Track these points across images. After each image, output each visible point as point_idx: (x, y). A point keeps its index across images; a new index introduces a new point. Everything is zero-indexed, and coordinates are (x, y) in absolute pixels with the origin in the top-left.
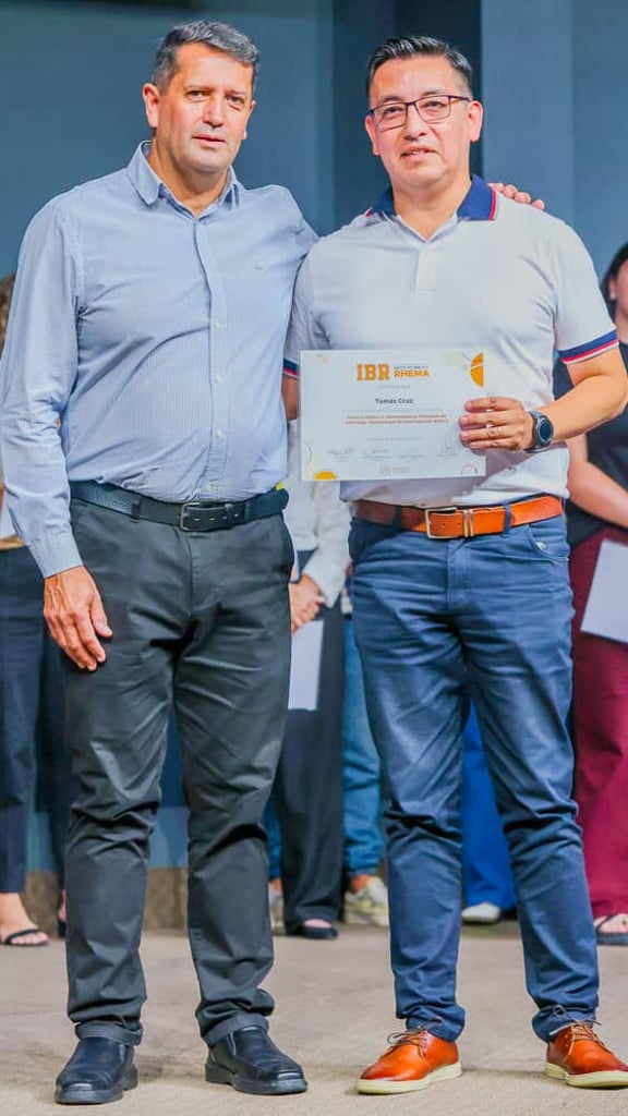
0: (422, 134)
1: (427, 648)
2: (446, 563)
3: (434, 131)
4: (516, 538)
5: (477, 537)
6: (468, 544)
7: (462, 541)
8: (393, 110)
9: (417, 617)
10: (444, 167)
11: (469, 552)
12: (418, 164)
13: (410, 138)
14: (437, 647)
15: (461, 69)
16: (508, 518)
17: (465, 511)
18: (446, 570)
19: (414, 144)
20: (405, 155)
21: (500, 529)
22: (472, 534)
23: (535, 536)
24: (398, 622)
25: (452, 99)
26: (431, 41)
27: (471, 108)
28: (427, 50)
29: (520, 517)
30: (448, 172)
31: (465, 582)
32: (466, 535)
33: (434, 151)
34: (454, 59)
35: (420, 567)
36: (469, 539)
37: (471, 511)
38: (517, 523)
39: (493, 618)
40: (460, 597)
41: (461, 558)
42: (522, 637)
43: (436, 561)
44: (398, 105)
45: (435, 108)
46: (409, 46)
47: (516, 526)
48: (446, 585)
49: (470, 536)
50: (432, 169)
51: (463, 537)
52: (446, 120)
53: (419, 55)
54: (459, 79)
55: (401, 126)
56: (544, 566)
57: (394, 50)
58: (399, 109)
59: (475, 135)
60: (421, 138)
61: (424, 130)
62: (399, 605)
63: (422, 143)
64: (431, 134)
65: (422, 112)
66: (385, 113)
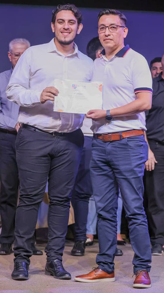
0: (109, 35)
3: (112, 35)
4: (123, 141)
5: (113, 141)
6: (111, 143)
7: (110, 142)
9: (100, 162)
10: (114, 44)
11: (111, 145)
12: (107, 43)
13: (106, 36)
14: (106, 170)
15: (122, 19)
16: (121, 136)
17: (109, 134)
18: (105, 150)
19: (107, 38)
20: (104, 40)
22: (112, 141)
23: (128, 141)
24: (97, 164)
25: (118, 27)
27: (125, 29)
28: (113, 13)
29: (124, 136)
31: (109, 154)
33: (112, 40)
34: (121, 16)
35: (100, 149)
36: (111, 142)
37: (111, 134)
38: (124, 137)
39: (116, 163)
40: (109, 157)
41: (109, 147)
42: (122, 168)
43: (104, 147)
44: (104, 27)
45: (113, 29)
46: (108, 11)
47: (123, 138)
48: (105, 154)
49: (111, 141)
50: (111, 44)
51: (109, 141)
52: (116, 32)
53: (111, 14)
54: (122, 21)
55: (105, 32)
56: (130, 149)
57: (104, 12)
58: (104, 28)
59: (125, 36)
60: (109, 36)
61: (110, 34)
62: (96, 159)
63: (109, 37)
64: (111, 35)
65: (110, 29)
66: (101, 29)
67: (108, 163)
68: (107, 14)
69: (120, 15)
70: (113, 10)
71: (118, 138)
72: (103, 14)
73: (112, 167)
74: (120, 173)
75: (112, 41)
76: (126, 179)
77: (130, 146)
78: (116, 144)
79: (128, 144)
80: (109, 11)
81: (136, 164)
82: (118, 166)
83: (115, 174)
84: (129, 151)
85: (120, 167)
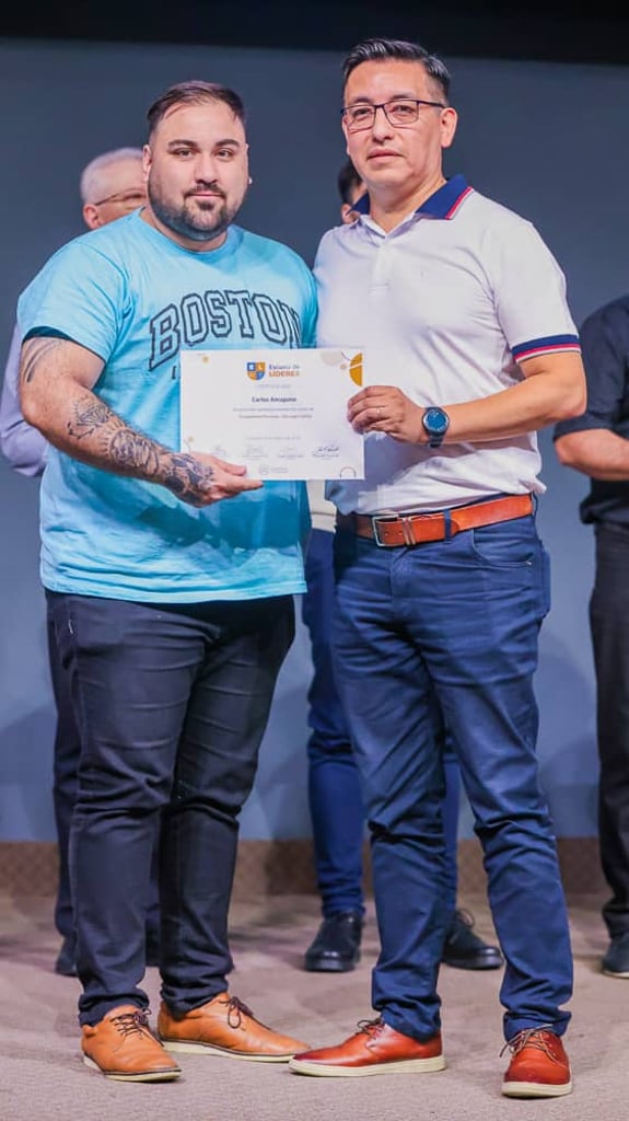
0: (387, 138)
1: (385, 657)
2: (389, 571)
3: (400, 135)
4: (460, 544)
5: (419, 545)
6: (411, 553)
7: (405, 549)
8: (363, 112)
9: (369, 626)
10: (410, 170)
11: (412, 560)
12: (381, 166)
13: (376, 141)
14: (393, 656)
15: (435, 75)
16: (448, 524)
17: (404, 519)
18: (389, 578)
19: (380, 148)
20: (370, 157)
21: (442, 536)
22: (414, 542)
23: (475, 542)
24: (356, 632)
25: (421, 105)
26: (405, 45)
27: (445, 115)
28: (400, 54)
29: (462, 522)
30: (412, 176)
31: (407, 591)
32: (408, 543)
33: (398, 155)
34: (428, 65)
35: (369, 574)
36: (412, 547)
37: (410, 518)
38: (462, 529)
39: (433, 627)
40: (405, 605)
41: (403, 567)
42: (456, 645)
43: (383, 569)
44: (368, 108)
45: (403, 113)
46: (382, 49)
47: (459, 532)
48: (391, 594)
49: (411, 545)
50: (396, 172)
51: (405, 545)
52: (413, 125)
53: (393, 59)
54: (433, 85)
55: (370, 128)
56: (485, 574)
57: (367, 52)
58: (369, 110)
59: (447, 142)
60: (386, 141)
61: (391, 134)
62: (354, 613)
63: (388, 146)
64: (397, 138)
65: (390, 115)
66: (356, 114)
67: (399, 628)
68: (377, 56)
69: (425, 59)
70: (398, 43)
71: (437, 531)
72: (362, 59)
73: (419, 640)
74: (450, 665)
75: (401, 161)
76: (475, 688)
77: (486, 562)
78: (432, 553)
79: (475, 553)
80: (385, 45)
81: (509, 628)
82: (442, 637)
83: (430, 668)
84: (480, 579)
85: (450, 640)
